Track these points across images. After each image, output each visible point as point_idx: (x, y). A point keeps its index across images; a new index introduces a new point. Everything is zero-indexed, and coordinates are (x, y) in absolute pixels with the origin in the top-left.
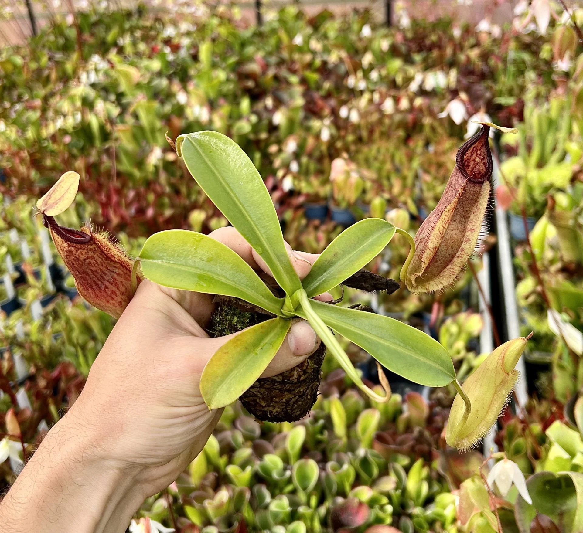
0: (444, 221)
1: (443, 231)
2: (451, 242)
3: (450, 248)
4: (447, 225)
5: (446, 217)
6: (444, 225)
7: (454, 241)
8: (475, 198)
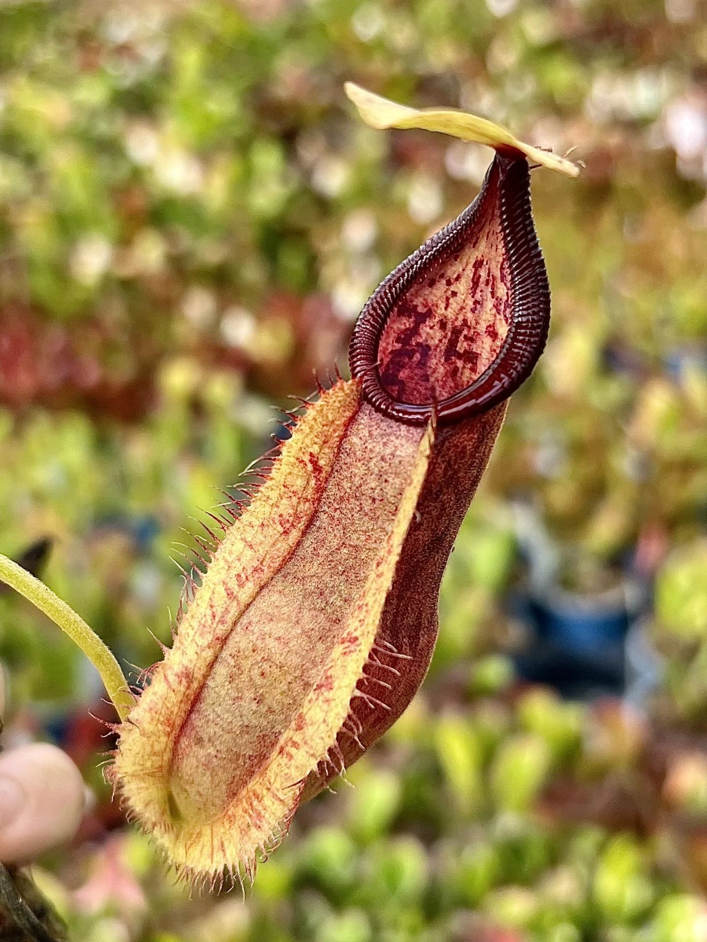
0: (237, 568)
1: (227, 611)
2: (256, 671)
3: (249, 695)
4: (250, 587)
5: (249, 553)
6: (233, 584)
7: (266, 666)
8: (390, 491)
